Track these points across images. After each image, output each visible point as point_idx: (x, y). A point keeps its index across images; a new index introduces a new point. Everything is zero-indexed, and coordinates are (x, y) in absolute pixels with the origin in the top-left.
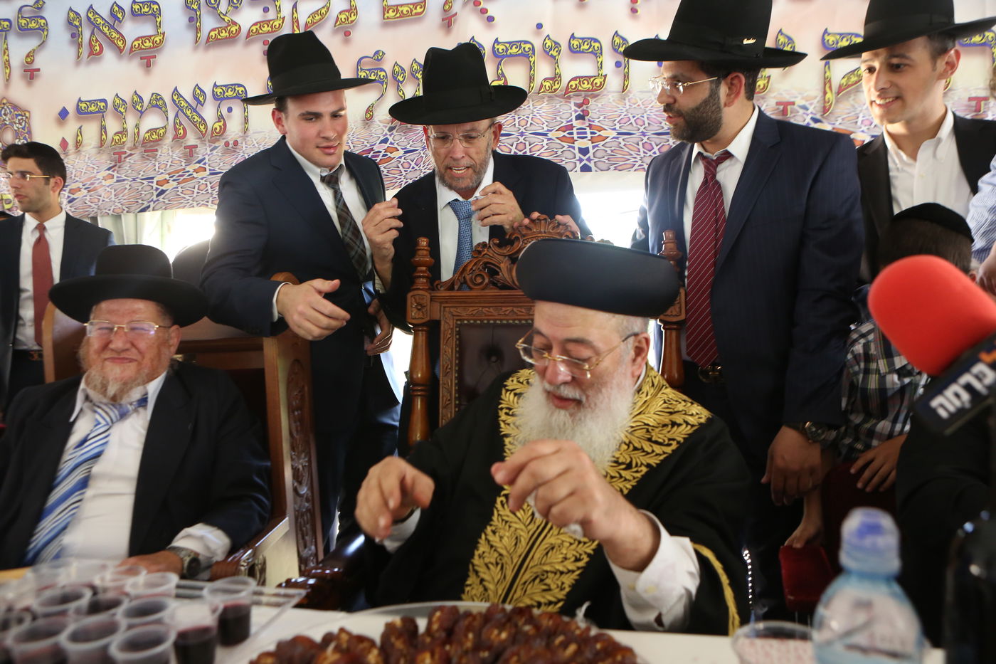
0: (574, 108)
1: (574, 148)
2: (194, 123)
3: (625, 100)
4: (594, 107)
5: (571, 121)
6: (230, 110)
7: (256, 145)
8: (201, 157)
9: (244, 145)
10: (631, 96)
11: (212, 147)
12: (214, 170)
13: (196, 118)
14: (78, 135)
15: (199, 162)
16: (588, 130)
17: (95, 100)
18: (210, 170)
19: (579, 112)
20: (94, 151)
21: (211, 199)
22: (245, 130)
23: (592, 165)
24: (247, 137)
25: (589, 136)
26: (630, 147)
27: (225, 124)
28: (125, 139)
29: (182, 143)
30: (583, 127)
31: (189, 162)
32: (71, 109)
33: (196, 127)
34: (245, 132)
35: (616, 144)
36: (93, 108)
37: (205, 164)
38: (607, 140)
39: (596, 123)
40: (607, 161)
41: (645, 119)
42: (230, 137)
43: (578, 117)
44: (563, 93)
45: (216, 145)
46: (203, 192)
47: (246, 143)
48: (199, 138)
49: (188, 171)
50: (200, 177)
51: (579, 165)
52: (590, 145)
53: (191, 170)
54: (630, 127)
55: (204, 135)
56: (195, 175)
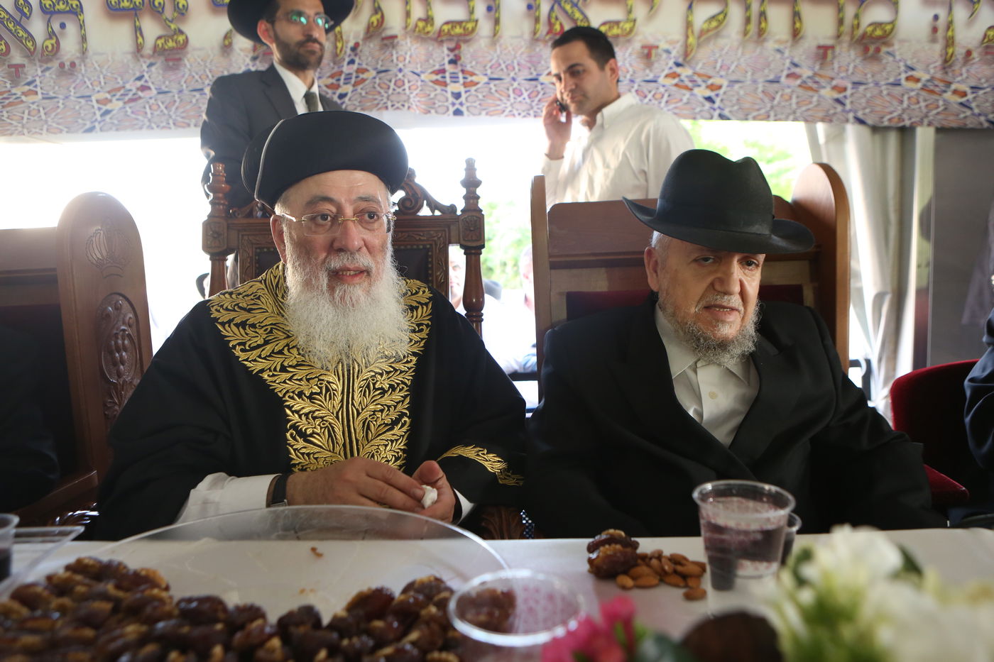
0: (446, 52)
1: (446, 91)
2: (20, 39)
3: (495, 44)
4: (467, 52)
5: (444, 65)
6: (63, 26)
8: (30, 79)
9: (83, 68)
10: (502, 41)
11: (43, 68)
12: (47, 94)
13: (21, 33)
15: (29, 84)
16: (461, 75)
18: (42, 94)
19: (452, 56)
21: (45, 127)
23: (464, 109)
25: (461, 80)
26: (501, 93)
27: (58, 42)
29: (5, 60)
30: (455, 71)
31: (15, 83)
33: (23, 43)
35: (487, 90)
37: (36, 86)
38: (479, 86)
39: (468, 68)
40: (479, 106)
41: (515, 64)
43: (451, 62)
44: (436, 35)
45: (49, 65)
46: (36, 118)
48: (27, 57)
49: (15, 94)
50: (31, 101)
51: (452, 109)
52: (462, 90)
53: (19, 93)
54: (501, 73)
55: (32, 53)
56: (24, 98)
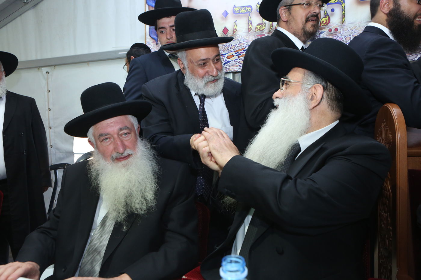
7: (350, 31)
14: (234, 26)
17: (244, 6)
20: (245, 34)
22: (343, 22)
24: (344, 26)
28: (264, 28)
32: (230, 11)
34: (343, 23)
36: (243, 11)
42: (332, 26)
47: (343, 29)
